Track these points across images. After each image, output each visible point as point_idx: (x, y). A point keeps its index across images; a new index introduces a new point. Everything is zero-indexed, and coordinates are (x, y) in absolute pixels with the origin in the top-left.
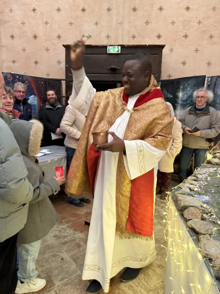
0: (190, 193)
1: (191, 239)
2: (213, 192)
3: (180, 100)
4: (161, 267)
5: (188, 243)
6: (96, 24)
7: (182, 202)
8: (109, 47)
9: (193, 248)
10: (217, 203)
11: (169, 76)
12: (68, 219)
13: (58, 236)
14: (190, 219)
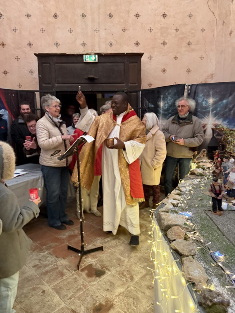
0: (173, 210)
1: (174, 262)
2: (196, 206)
3: (161, 109)
4: (150, 288)
5: (172, 267)
6: (71, 31)
7: (165, 221)
8: (85, 56)
9: (177, 272)
10: (200, 219)
11: (150, 85)
12: (48, 245)
13: (38, 266)
14: (173, 239)
